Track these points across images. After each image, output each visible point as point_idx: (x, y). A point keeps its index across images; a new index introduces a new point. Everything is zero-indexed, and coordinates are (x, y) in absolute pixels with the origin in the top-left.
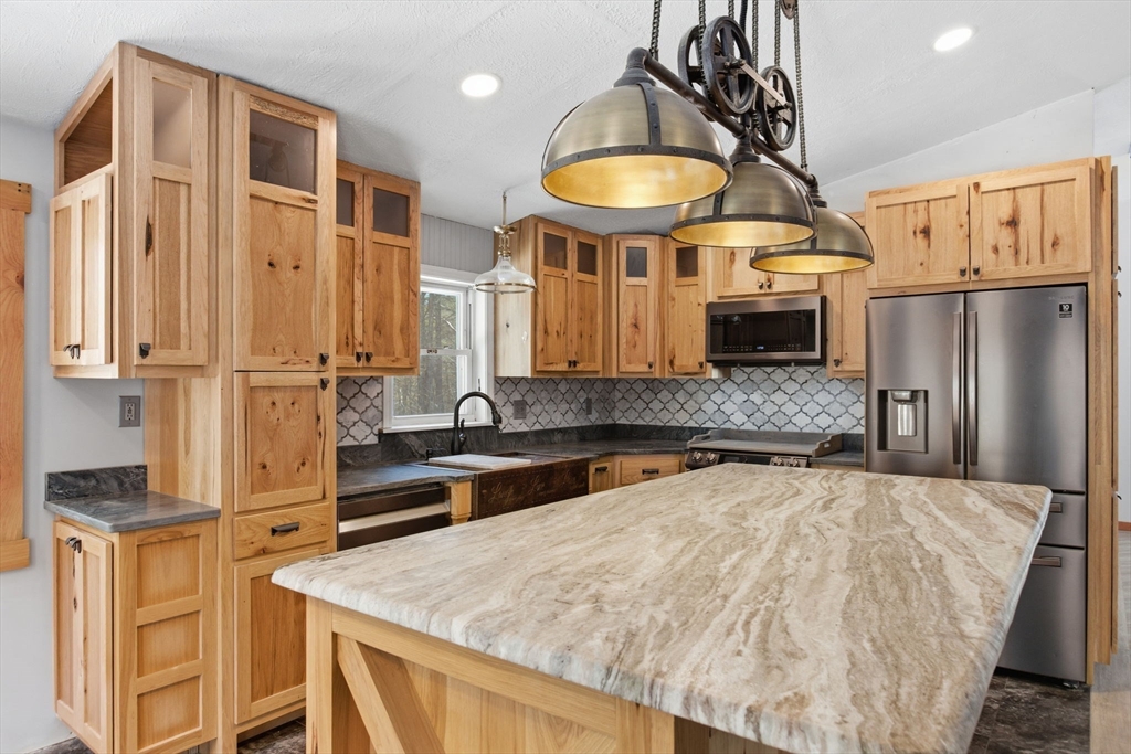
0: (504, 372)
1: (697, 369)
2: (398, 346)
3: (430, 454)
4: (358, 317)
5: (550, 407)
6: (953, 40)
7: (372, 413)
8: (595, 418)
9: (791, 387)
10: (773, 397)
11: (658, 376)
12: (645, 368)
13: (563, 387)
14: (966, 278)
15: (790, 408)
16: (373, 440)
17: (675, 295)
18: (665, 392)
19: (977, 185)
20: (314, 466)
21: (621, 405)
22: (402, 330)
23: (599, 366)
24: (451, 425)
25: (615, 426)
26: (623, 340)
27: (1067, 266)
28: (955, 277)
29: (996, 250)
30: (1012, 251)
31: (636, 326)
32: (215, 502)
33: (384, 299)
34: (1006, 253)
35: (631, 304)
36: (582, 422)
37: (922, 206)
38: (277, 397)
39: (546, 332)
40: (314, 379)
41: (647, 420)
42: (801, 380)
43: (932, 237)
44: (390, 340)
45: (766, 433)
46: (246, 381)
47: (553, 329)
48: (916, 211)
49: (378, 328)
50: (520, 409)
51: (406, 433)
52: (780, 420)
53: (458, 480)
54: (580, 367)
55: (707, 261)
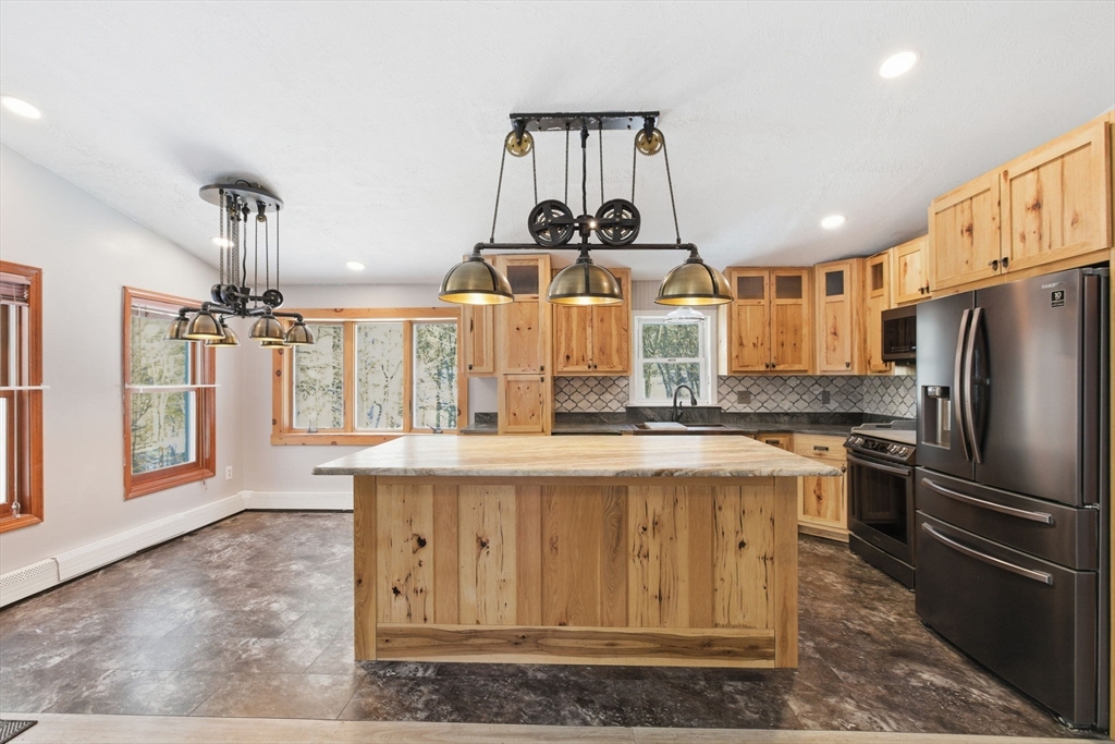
0: (720, 373)
1: (884, 367)
2: (615, 359)
4: (589, 346)
5: (779, 397)
7: (622, 395)
8: (833, 407)
11: (856, 373)
12: (844, 368)
13: (793, 382)
14: (998, 271)
16: (624, 410)
17: (869, 304)
19: (1006, 173)
20: (538, 417)
21: (867, 398)
22: (618, 351)
23: (806, 367)
24: (672, 405)
26: (824, 347)
27: (1084, 245)
28: (990, 272)
29: (1023, 238)
30: (1037, 236)
31: (835, 334)
33: (607, 334)
34: (1032, 238)
36: (818, 408)
37: (967, 205)
38: (521, 385)
39: (741, 344)
40: (537, 378)
43: (974, 234)
44: (610, 356)
46: (506, 378)
47: (749, 342)
48: (962, 211)
49: (602, 350)
50: (744, 397)
51: (644, 408)
54: (778, 368)
55: (890, 274)
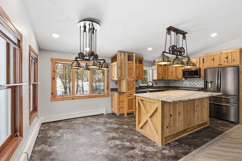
0: (154, 79)
1: (181, 78)
2: (141, 76)
3: (145, 89)
4: (137, 73)
5: (160, 83)
6: (214, 35)
7: (138, 84)
8: (167, 85)
9: (196, 81)
10: (193, 82)
11: (175, 79)
12: (173, 78)
13: (162, 81)
14: (220, 66)
15: (196, 84)
16: (138, 87)
17: (178, 68)
18: (177, 82)
19: (221, 53)
20: (133, 89)
21: (171, 83)
22: (141, 74)
23: (167, 78)
24: (147, 85)
25: (170, 86)
26: (170, 75)
27: (236, 64)
28: (218, 66)
29: (224, 62)
30: (227, 62)
31: (172, 73)
32: (125, 91)
33: (140, 71)
34: (226, 62)
35: (171, 70)
36: (165, 85)
37: (213, 56)
38: (130, 82)
39: (159, 74)
40: (133, 80)
41: (174, 85)
42: (198, 80)
43: (214, 60)
44: (140, 76)
45: (192, 87)
46: (127, 80)
47: (160, 74)
48: (212, 57)
49: (139, 74)
50: (156, 84)
51: (142, 86)
52: (194, 86)
53: (148, 91)
54: (164, 78)
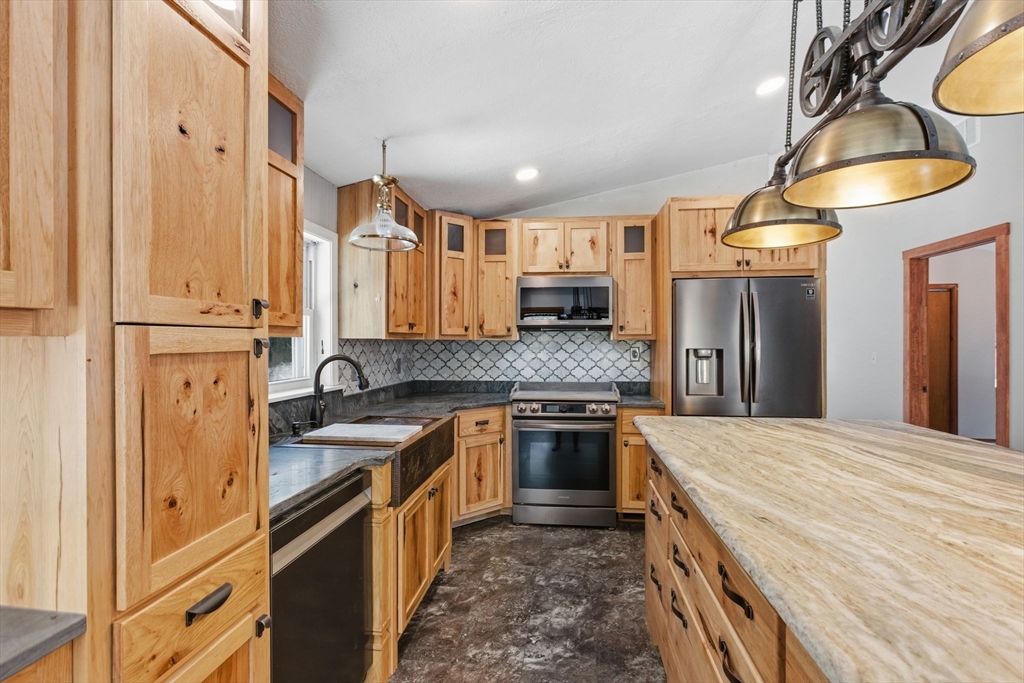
1: (504, 332)
5: (375, 368)
6: (770, 86)
9: (570, 347)
10: (556, 355)
11: (471, 339)
12: (461, 331)
14: (741, 268)
15: (570, 364)
17: (484, 269)
21: (420, 364)
22: (288, 279)
23: (423, 330)
24: (314, 392)
26: (445, 307)
27: (803, 264)
28: (734, 267)
30: (769, 251)
31: (455, 294)
34: (766, 252)
35: (451, 274)
37: (710, 212)
39: (396, 295)
40: (243, 339)
42: (579, 342)
43: (717, 236)
46: (143, 343)
47: (400, 291)
48: (706, 216)
52: (562, 373)
54: (415, 330)
55: (513, 240)
